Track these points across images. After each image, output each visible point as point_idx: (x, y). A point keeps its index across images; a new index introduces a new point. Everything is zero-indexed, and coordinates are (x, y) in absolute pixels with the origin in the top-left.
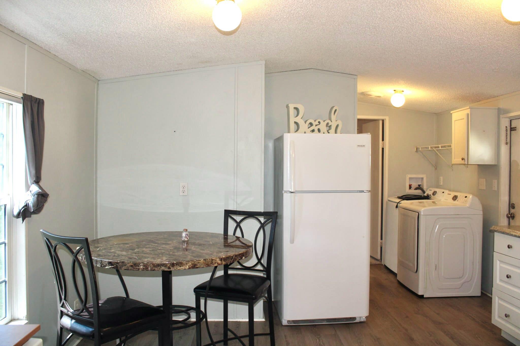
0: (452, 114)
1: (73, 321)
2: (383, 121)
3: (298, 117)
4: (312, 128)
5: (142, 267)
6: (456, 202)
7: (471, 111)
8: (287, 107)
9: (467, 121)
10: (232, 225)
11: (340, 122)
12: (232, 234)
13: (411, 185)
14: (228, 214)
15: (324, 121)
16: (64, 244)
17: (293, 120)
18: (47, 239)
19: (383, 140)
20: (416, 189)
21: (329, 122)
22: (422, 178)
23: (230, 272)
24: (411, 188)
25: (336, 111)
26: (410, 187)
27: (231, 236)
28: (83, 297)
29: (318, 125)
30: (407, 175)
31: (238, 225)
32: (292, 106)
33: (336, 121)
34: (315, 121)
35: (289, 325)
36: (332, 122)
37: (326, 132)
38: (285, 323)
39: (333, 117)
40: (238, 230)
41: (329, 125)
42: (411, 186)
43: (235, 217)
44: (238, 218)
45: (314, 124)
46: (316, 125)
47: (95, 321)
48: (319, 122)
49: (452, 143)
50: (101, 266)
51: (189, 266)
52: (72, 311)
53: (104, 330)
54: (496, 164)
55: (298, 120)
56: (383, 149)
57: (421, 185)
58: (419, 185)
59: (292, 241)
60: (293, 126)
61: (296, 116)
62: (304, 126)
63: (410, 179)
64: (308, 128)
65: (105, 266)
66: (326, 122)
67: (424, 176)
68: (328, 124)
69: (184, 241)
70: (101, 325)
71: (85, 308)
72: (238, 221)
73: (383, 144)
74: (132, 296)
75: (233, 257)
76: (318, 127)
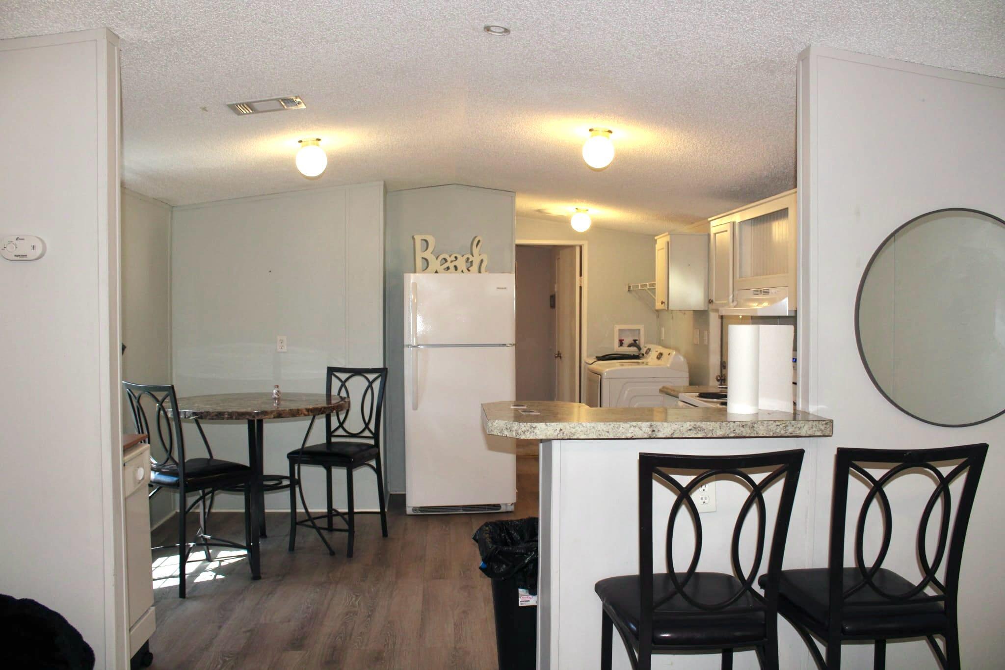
0: (656, 240)
1: (157, 473)
2: (581, 247)
3: (427, 251)
4: (446, 265)
5: (226, 416)
6: (659, 362)
7: (671, 238)
8: (413, 238)
9: (667, 251)
10: (336, 384)
11: (485, 257)
12: (336, 394)
13: (623, 340)
14: (332, 371)
15: (463, 256)
16: (149, 392)
17: (419, 255)
18: (129, 390)
19: (581, 275)
20: (630, 346)
21: (470, 256)
22: (639, 330)
23: (334, 440)
24: (623, 345)
25: (479, 241)
26: (621, 343)
27: (335, 396)
28: (168, 447)
29: (455, 261)
30: (615, 326)
31: (343, 384)
32: (418, 238)
33: (480, 255)
34: (450, 256)
35: (415, 514)
36: (473, 256)
37: (465, 270)
38: (409, 511)
39: (476, 251)
40: (343, 389)
41: (470, 261)
42: (623, 342)
43: (338, 374)
44: (343, 376)
45: (449, 259)
46: (452, 262)
47: (180, 470)
48: (456, 258)
49: (655, 281)
50: (185, 417)
51: (274, 415)
52: (155, 462)
53: (189, 479)
54: (706, 309)
55: (428, 255)
56: (581, 288)
57: (637, 340)
58: (635, 341)
59: (415, 407)
60: (419, 263)
61: (425, 248)
62: (435, 264)
63: (621, 331)
64: (441, 265)
65: (189, 417)
66: (466, 257)
67: (641, 327)
68: (468, 259)
69: (275, 399)
70: (186, 475)
71: (170, 457)
72: (343, 380)
73: (581, 281)
74: (216, 457)
75: (321, 409)
76: (454, 263)
